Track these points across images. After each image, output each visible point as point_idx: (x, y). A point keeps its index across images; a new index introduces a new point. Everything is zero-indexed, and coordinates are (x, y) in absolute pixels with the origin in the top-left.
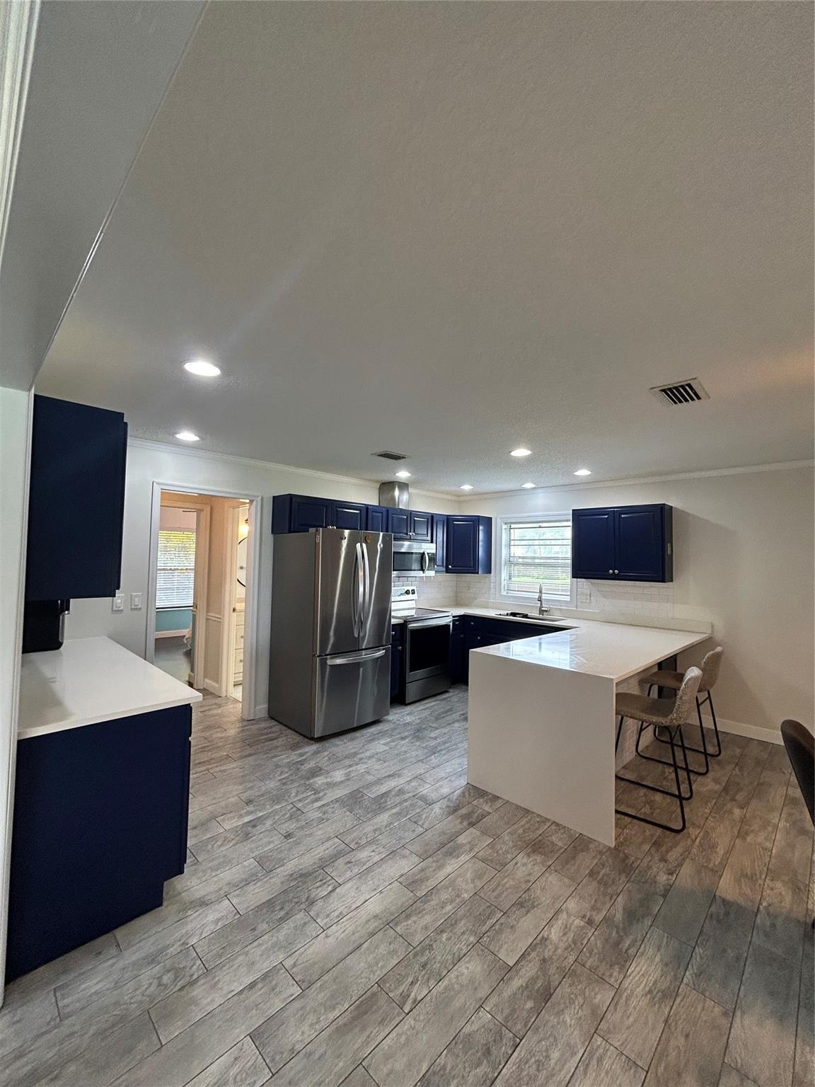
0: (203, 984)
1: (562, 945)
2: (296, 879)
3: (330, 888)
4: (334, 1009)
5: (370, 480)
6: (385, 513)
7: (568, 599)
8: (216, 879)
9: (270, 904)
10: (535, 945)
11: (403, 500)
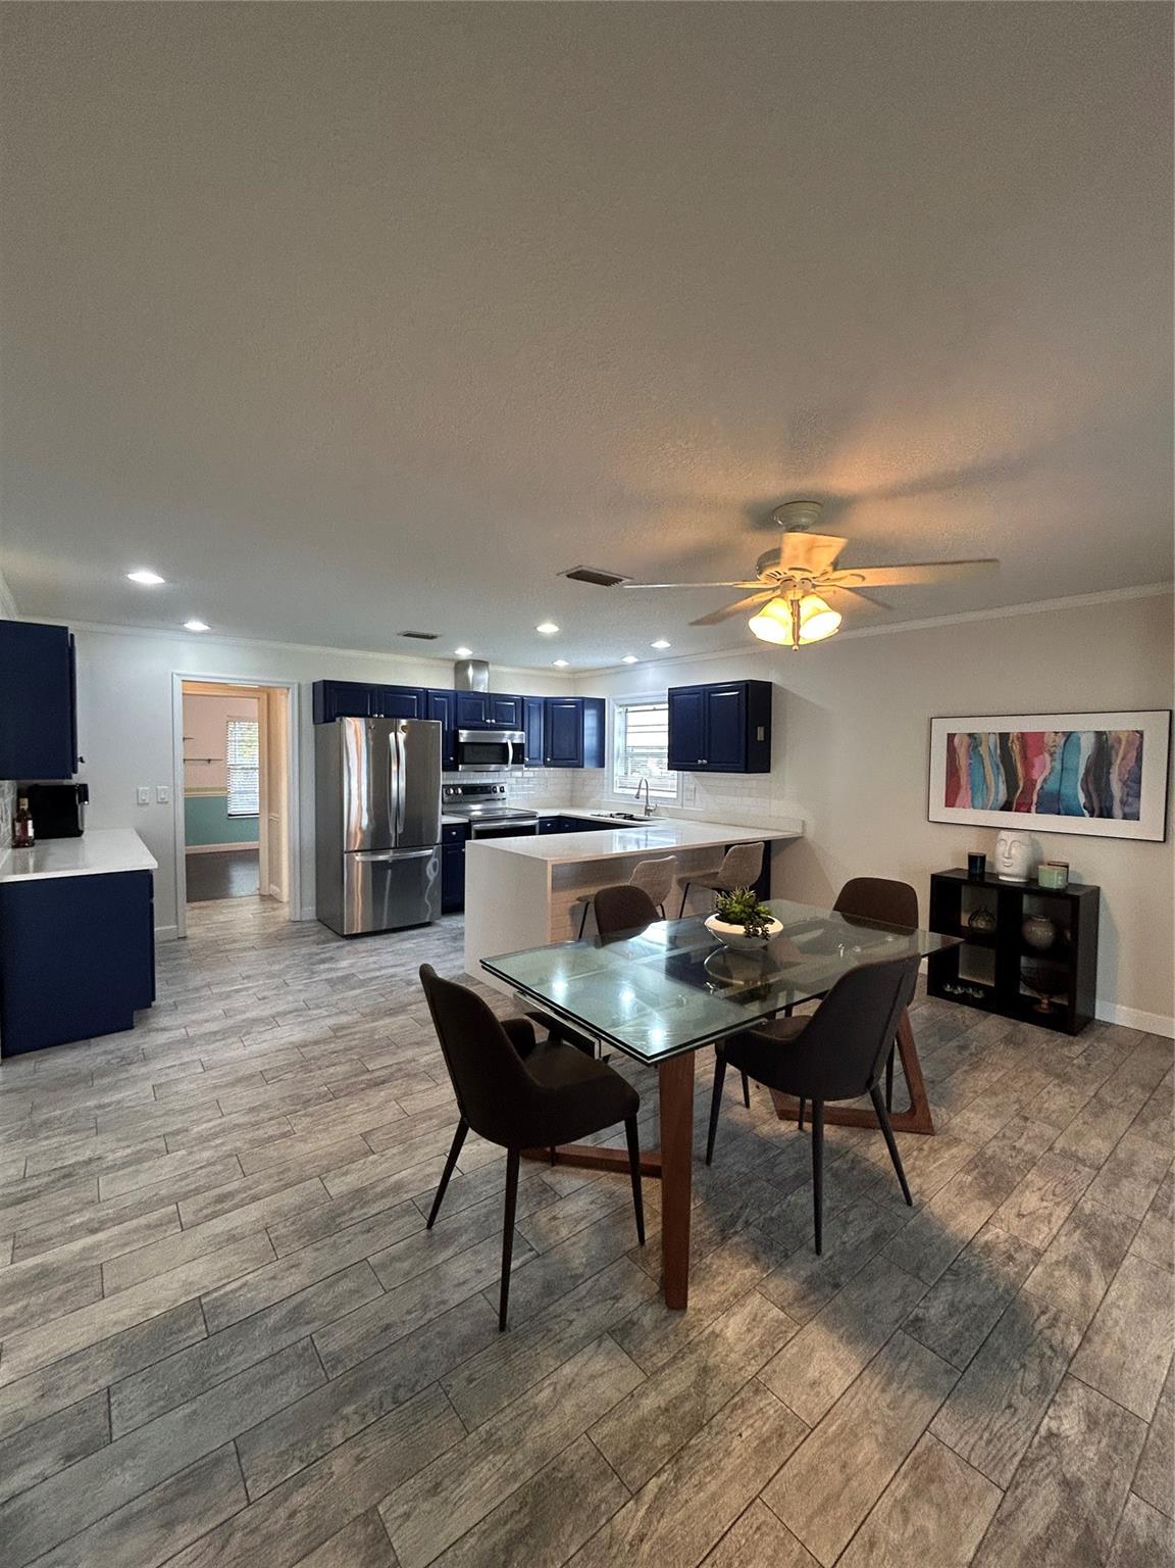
0: (138, 1064)
2: (246, 1022)
3: (270, 1028)
5: (444, 659)
7: (674, 795)
11: (482, 682)
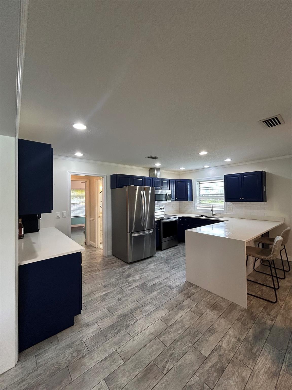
0: (88, 357)
1: (227, 349)
2: (122, 317)
3: (134, 321)
4: (136, 371)
5: (147, 168)
6: (151, 180)
7: (223, 210)
8: (92, 316)
9: (112, 326)
10: (216, 349)
11: (158, 174)
